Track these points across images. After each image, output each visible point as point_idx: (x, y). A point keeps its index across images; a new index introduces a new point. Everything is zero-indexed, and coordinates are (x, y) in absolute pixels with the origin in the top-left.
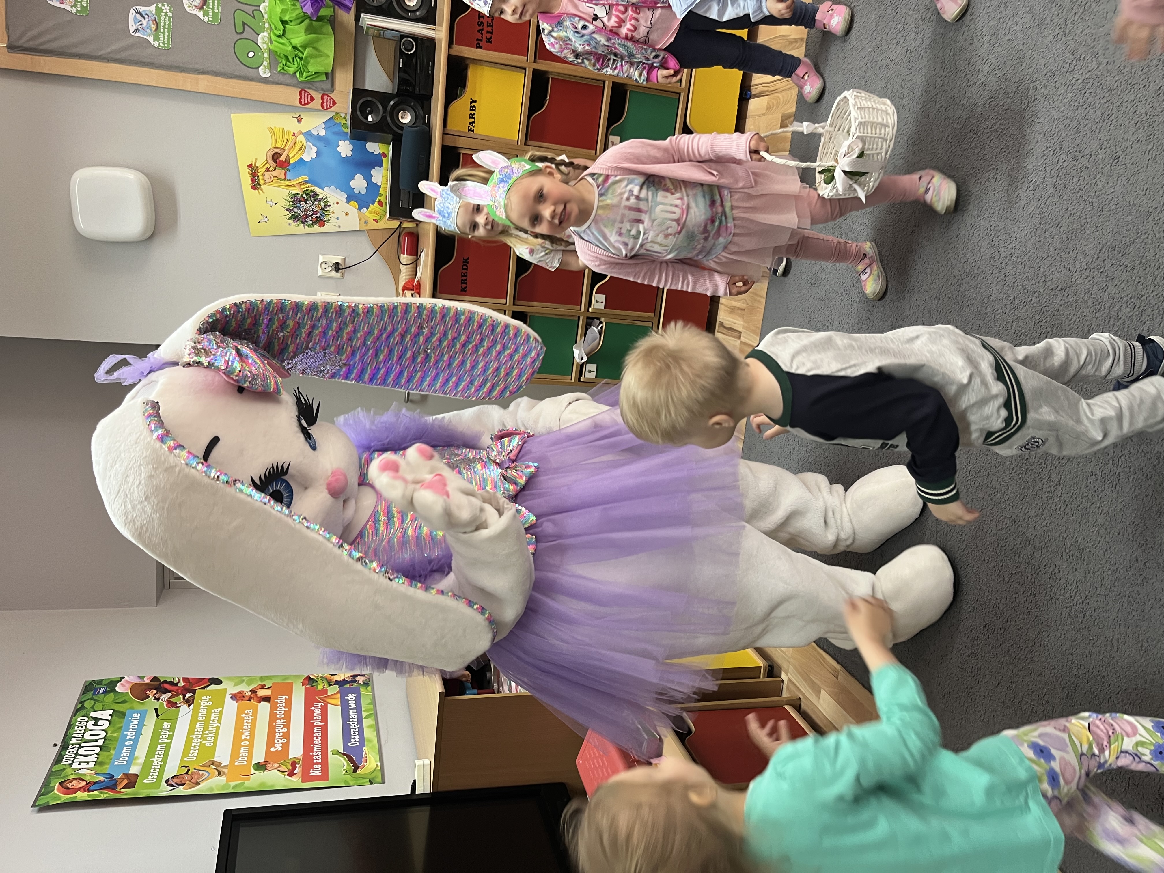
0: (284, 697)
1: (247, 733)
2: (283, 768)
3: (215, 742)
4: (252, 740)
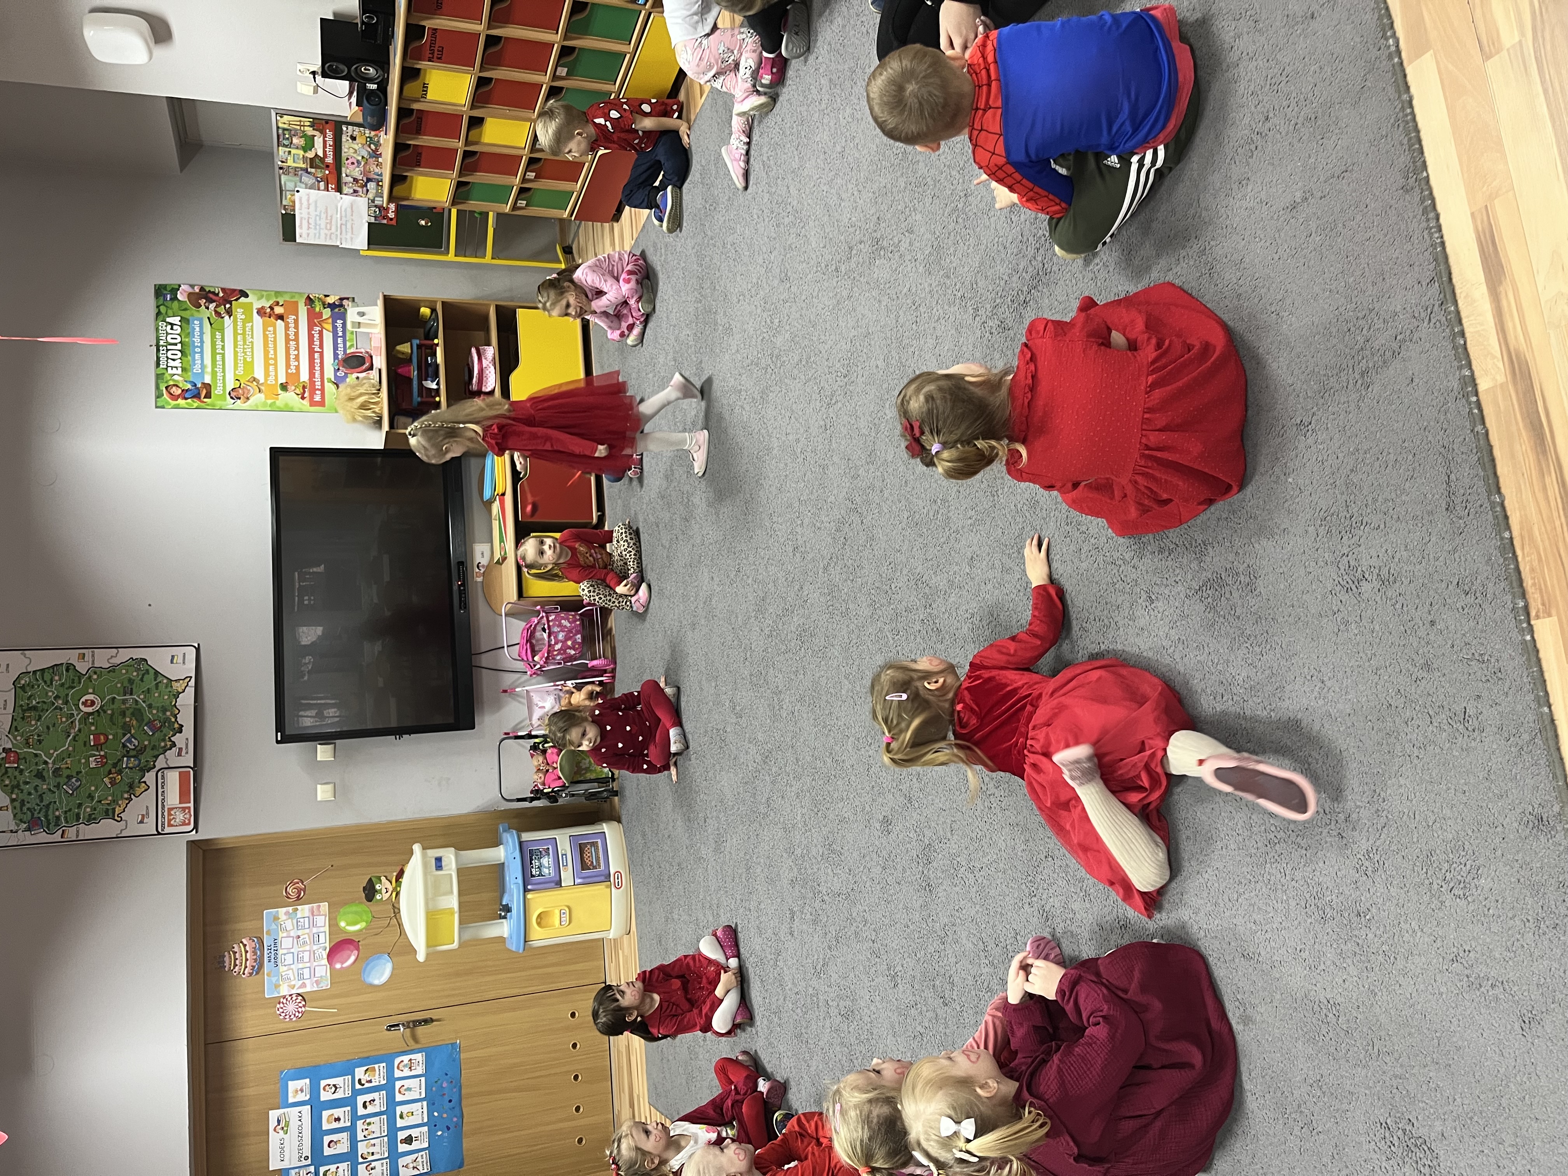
0: (294, 317)
1: (272, 352)
2: (298, 391)
3: (252, 358)
4: (275, 359)
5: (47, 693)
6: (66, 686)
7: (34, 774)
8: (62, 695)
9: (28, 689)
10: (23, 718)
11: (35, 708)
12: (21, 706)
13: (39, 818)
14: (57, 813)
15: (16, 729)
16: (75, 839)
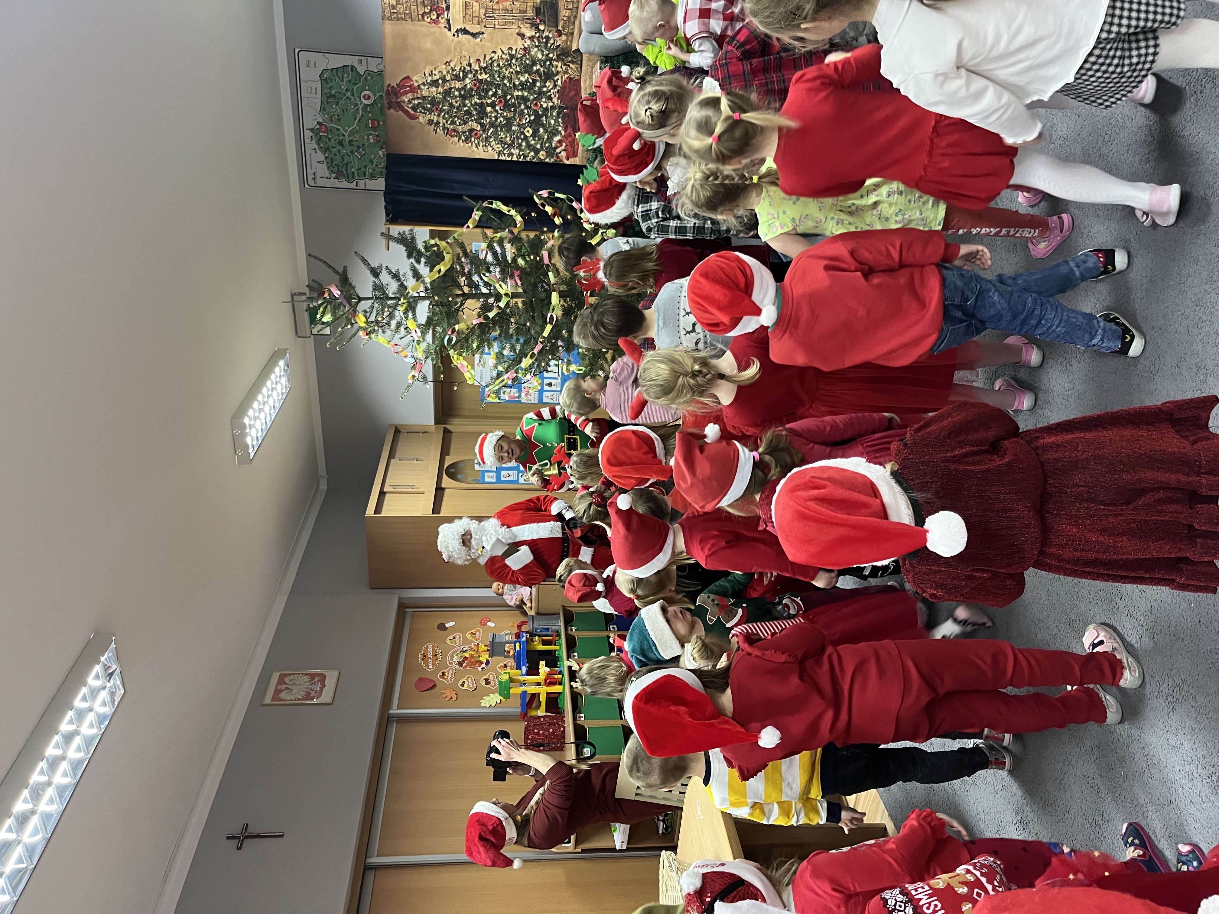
5: (340, 87)
6: (352, 82)
7: (337, 141)
8: (350, 89)
9: (329, 81)
10: (328, 103)
11: (333, 96)
12: (326, 93)
13: (342, 172)
14: (353, 170)
15: (324, 110)
16: (363, 188)
